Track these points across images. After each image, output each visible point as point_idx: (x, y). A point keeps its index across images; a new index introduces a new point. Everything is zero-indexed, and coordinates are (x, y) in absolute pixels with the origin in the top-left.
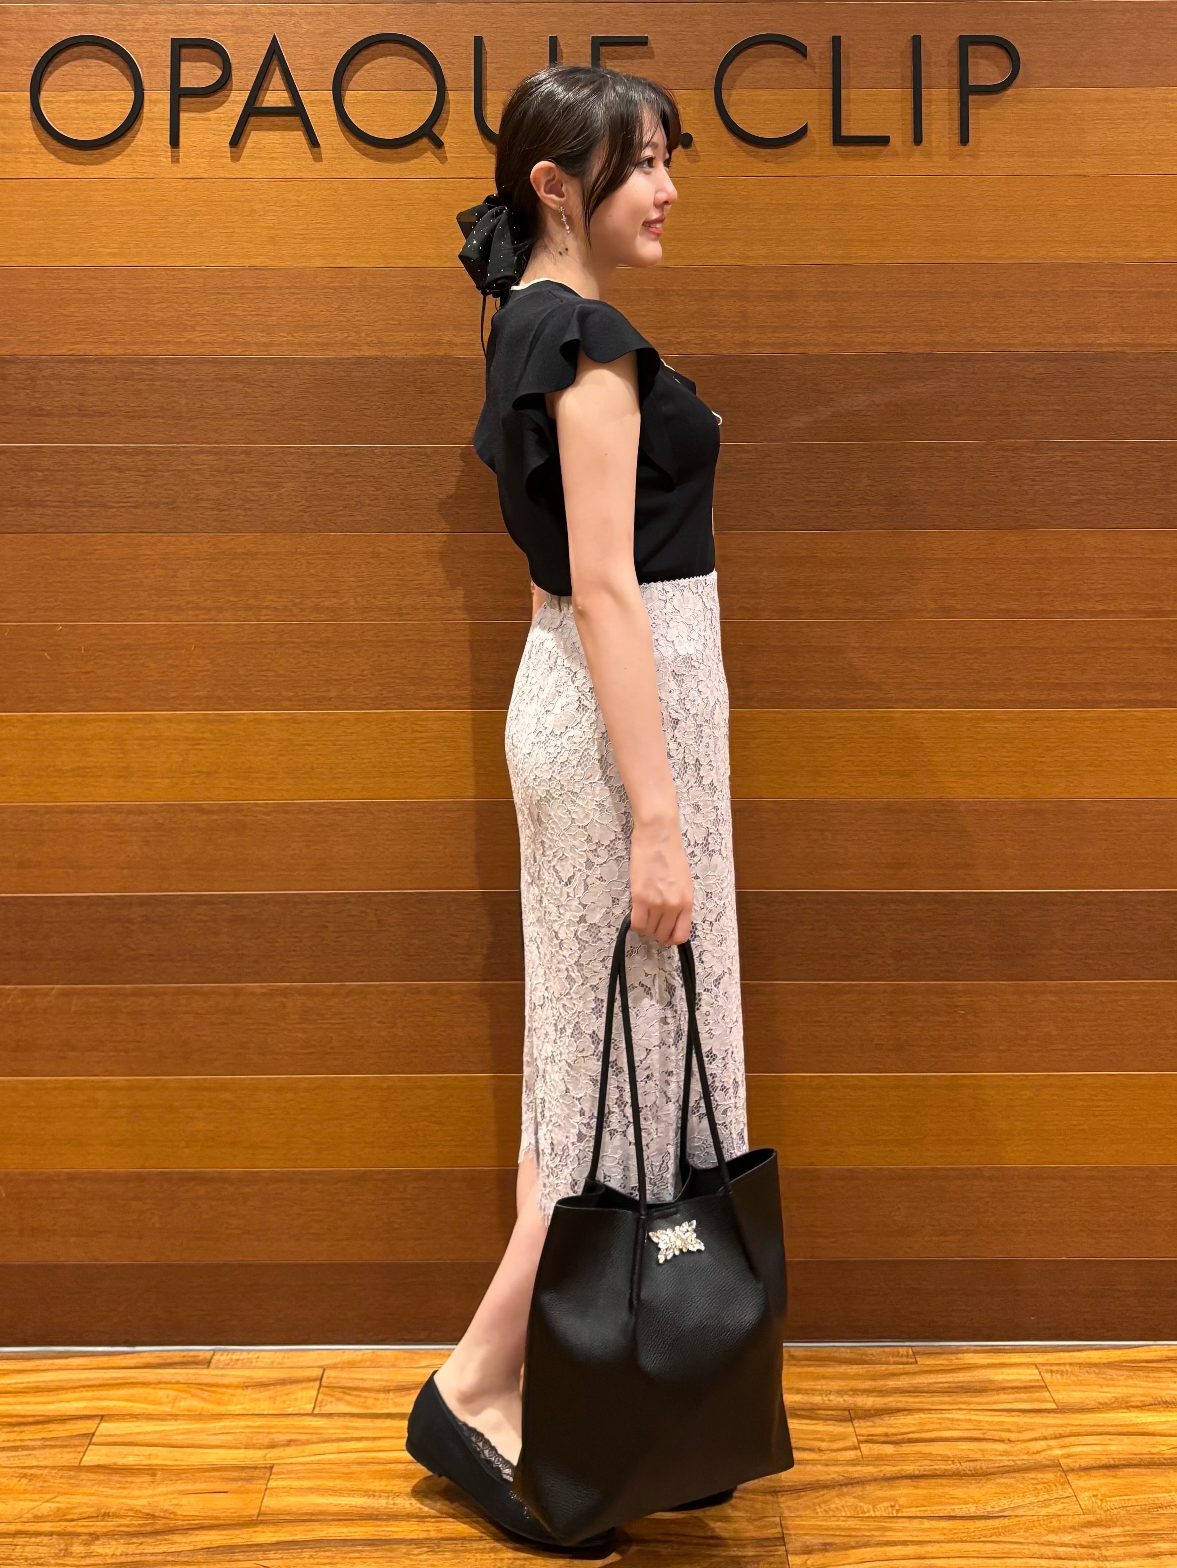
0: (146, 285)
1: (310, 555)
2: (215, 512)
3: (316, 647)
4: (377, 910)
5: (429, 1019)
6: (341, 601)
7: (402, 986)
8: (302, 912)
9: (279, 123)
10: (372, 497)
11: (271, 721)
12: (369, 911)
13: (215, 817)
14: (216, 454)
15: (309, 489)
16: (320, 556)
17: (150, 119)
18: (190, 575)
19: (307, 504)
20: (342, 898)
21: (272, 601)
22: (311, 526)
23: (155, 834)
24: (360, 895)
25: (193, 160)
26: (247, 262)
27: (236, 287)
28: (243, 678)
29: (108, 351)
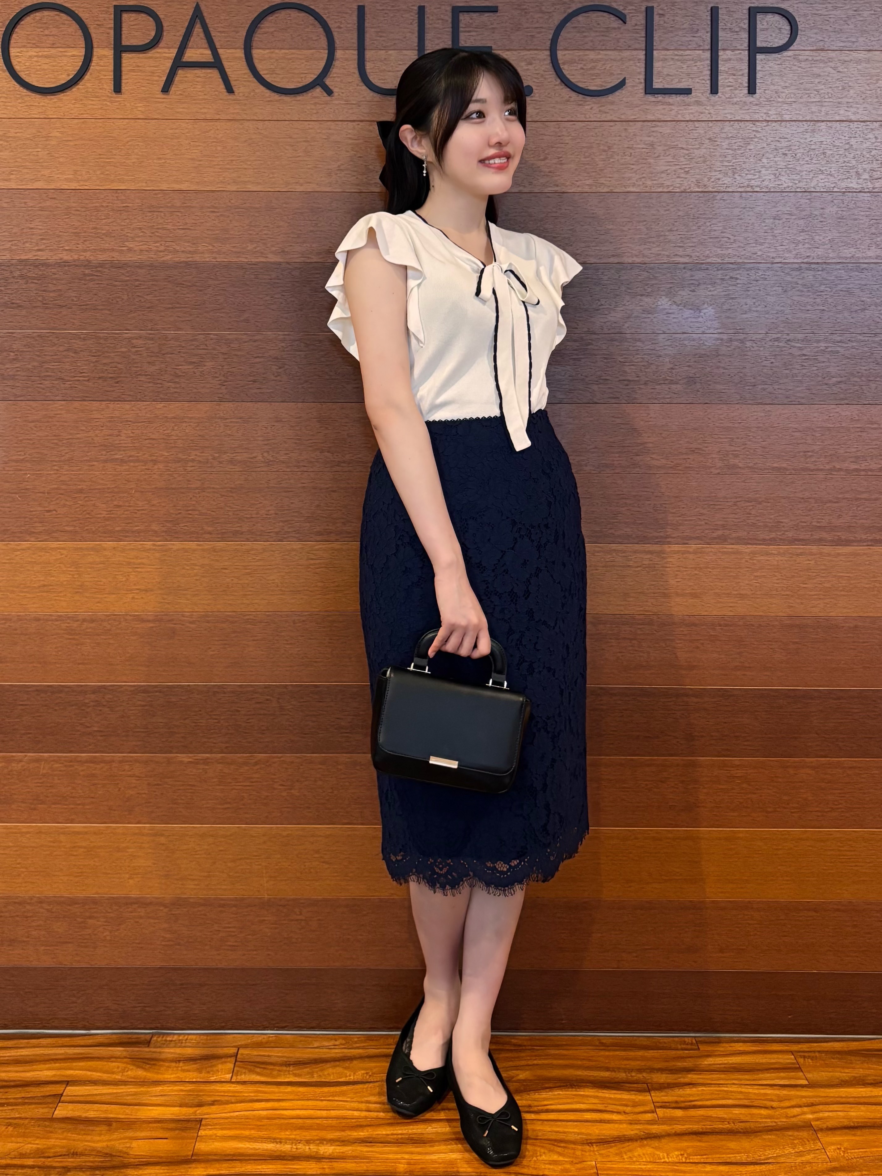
0: (97, 205)
1: (227, 419)
2: (151, 385)
3: (231, 492)
4: (279, 698)
5: (320, 783)
6: (251, 456)
7: (298, 757)
8: (220, 699)
9: (202, 75)
10: (276, 374)
11: (195, 550)
12: (272, 699)
13: (152, 625)
14: (152, 339)
15: (225, 367)
16: (234, 420)
17: (99, 71)
18: (132, 435)
19: (223, 378)
20: (251, 689)
21: (196, 455)
22: (227, 396)
23: (104, 637)
24: (266, 687)
25: (132, 104)
26: (177, 187)
27: (168, 207)
28: (173, 516)
29: (66, 257)
